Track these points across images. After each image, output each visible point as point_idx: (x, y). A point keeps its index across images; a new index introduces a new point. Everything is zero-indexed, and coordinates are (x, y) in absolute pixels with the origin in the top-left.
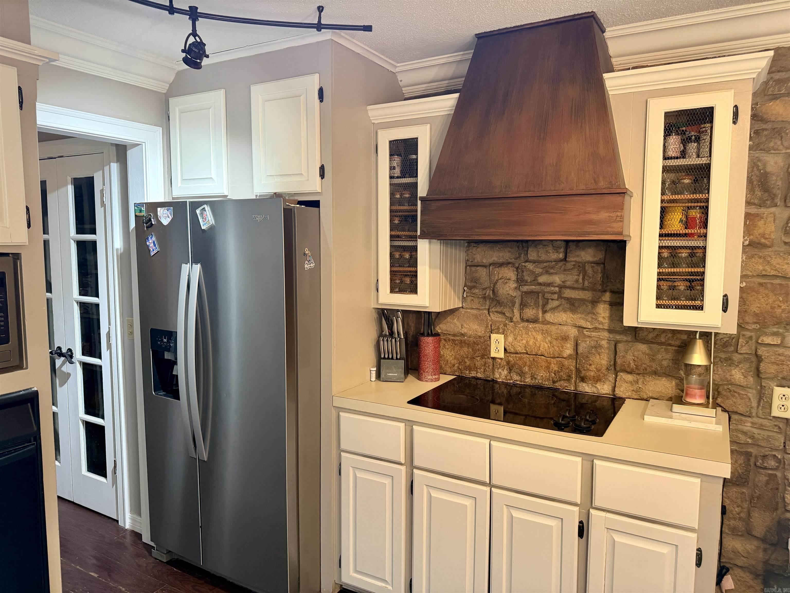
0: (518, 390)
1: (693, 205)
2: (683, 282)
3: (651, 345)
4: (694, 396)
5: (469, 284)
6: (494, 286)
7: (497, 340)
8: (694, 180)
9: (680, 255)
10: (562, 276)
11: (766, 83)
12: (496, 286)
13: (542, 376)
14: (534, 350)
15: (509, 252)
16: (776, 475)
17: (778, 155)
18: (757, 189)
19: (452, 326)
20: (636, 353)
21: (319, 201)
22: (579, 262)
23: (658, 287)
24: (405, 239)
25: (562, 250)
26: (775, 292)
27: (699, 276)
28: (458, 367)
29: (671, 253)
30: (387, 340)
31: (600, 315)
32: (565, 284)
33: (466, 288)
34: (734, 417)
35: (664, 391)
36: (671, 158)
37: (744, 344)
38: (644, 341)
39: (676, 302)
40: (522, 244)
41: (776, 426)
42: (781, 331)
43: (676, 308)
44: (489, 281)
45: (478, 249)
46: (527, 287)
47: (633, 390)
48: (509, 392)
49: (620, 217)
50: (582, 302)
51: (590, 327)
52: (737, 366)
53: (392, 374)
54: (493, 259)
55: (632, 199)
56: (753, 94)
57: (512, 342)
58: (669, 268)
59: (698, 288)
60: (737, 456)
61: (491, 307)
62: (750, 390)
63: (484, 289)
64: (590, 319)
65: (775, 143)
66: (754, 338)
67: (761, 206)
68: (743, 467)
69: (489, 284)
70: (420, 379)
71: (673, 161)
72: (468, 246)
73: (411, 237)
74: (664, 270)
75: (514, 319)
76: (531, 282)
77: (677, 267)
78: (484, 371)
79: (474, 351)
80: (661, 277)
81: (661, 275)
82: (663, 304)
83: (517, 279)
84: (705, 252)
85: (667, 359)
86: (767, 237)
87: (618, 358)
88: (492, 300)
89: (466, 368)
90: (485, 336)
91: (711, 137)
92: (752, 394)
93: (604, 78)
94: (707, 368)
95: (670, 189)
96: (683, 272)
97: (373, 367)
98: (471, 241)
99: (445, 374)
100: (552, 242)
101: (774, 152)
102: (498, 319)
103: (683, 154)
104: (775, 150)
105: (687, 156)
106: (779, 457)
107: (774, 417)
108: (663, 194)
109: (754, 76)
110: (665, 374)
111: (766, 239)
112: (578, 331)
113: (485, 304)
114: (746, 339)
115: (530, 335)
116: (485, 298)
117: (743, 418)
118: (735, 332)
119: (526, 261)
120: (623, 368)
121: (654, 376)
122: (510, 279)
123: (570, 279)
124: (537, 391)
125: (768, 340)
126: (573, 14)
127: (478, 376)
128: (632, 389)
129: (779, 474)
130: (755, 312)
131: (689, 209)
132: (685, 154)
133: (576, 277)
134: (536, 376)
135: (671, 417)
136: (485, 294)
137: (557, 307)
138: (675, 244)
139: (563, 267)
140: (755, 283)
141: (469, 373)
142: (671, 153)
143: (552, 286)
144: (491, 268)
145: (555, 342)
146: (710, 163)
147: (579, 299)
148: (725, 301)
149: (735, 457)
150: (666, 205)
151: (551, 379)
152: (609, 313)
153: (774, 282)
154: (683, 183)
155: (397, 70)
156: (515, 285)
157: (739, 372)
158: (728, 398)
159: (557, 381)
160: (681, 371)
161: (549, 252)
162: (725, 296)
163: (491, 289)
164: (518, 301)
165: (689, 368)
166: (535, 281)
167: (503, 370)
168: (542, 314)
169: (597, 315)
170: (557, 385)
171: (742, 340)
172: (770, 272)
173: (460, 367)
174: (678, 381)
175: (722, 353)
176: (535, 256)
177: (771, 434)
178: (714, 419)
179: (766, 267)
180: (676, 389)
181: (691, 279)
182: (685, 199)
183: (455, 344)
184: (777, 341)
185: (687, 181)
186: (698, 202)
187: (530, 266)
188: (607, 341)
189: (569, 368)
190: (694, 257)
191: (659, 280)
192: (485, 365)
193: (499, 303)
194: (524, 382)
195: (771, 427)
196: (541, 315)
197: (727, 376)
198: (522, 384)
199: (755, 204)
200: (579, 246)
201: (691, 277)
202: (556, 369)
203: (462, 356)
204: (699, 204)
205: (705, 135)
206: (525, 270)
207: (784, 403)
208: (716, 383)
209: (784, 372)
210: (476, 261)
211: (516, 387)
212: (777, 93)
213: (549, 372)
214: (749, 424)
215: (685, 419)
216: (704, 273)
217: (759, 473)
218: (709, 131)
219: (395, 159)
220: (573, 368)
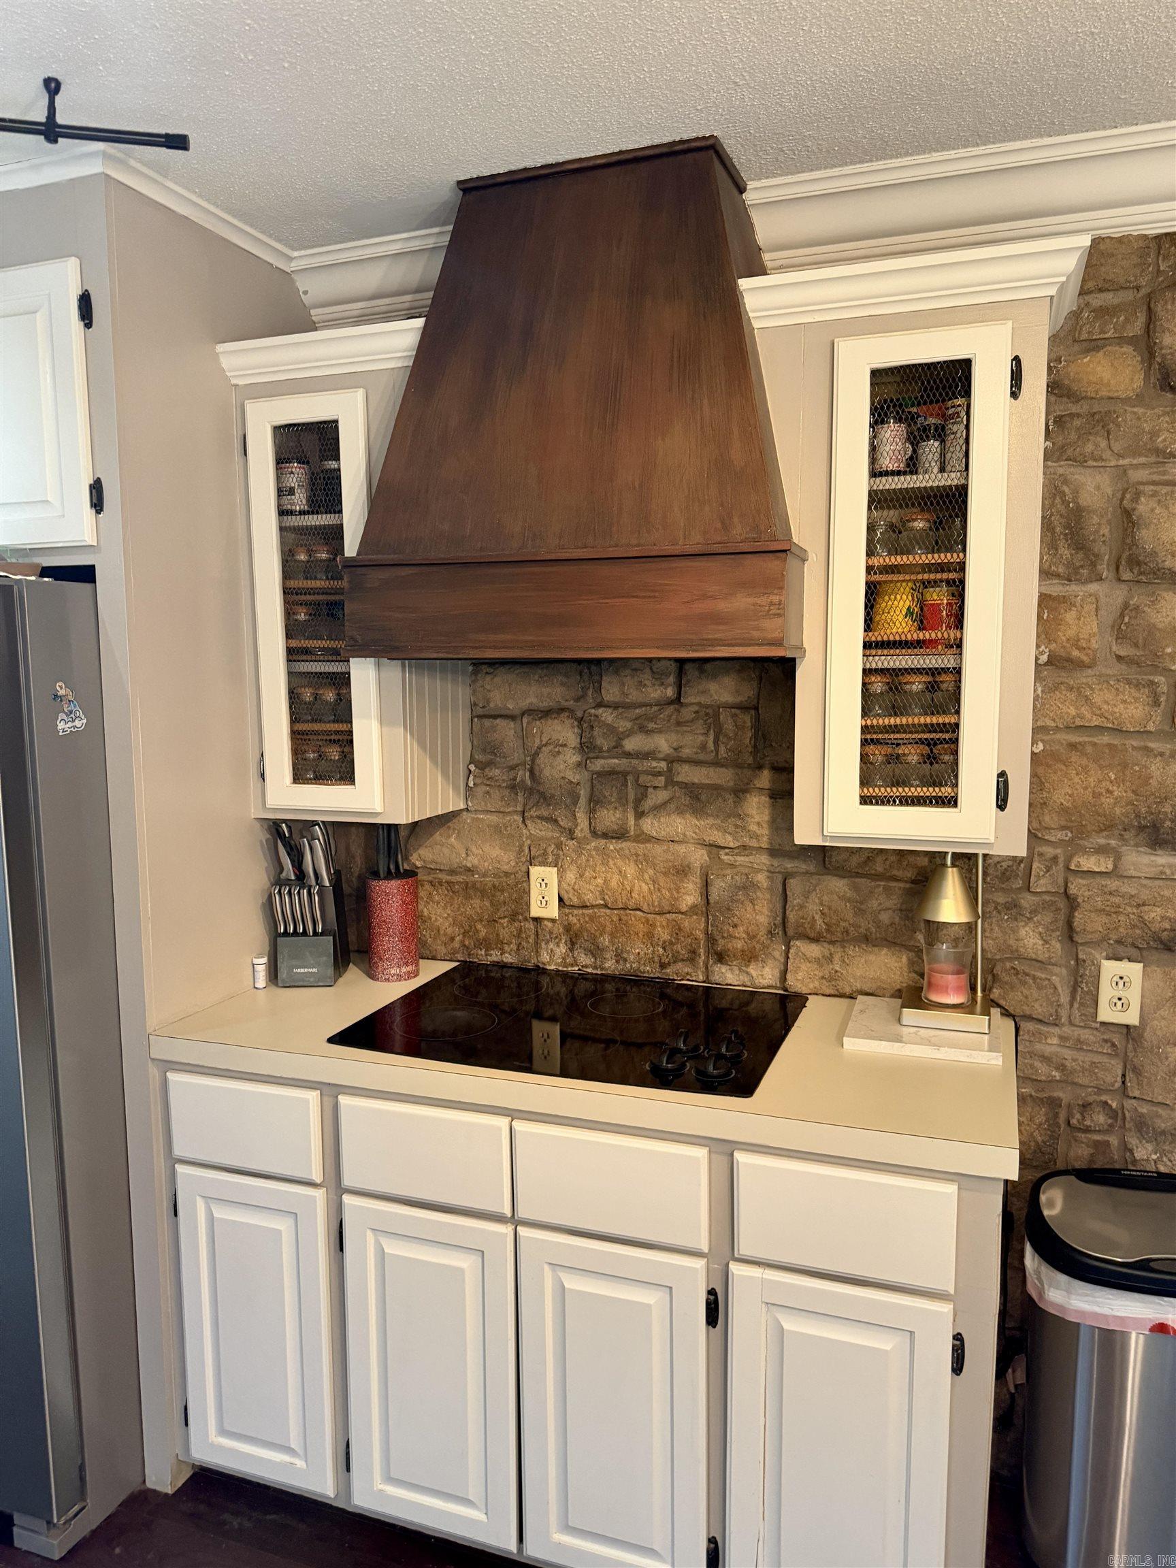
0: (589, 986)
1: (932, 576)
2: (915, 746)
3: (857, 880)
4: (944, 990)
5: (479, 757)
6: (533, 761)
7: (543, 880)
8: (935, 523)
9: (908, 686)
10: (673, 737)
11: (1075, 315)
12: (538, 761)
13: (639, 953)
14: (619, 898)
15: (563, 684)
16: (1107, 1143)
17: (1102, 469)
18: (1061, 543)
19: (446, 850)
20: (825, 898)
21: (93, 567)
22: (707, 706)
23: (864, 758)
24: (322, 658)
25: (672, 679)
26: (1101, 762)
27: (948, 732)
28: (462, 942)
29: (888, 683)
30: (290, 892)
31: (753, 820)
32: (680, 755)
33: (472, 767)
34: (1026, 1026)
35: (885, 978)
36: (887, 473)
37: (1042, 873)
38: (841, 871)
39: (901, 789)
40: (589, 669)
41: (1106, 1041)
42: (1113, 842)
43: (901, 804)
44: (521, 751)
45: (496, 679)
46: (602, 761)
47: (823, 978)
48: (572, 992)
49: (777, 606)
50: (715, 792)
51: (731, 845)
52: (1029, 919)
53: (306, 970)
54: (528, 701)
55: (806, 565)
56: (1052, 339)
57: (575, 883)
58: (886, 716)
59: (946, 758)
60: (1032, 1108)
61: (528, 807)
62: (1056, 970)
63: (512, 768)
64: (731, 829)
65: (1097, 445)
66: (1061, 860)
67: (1070, 580)
68: (1045, 1129)
69: (522, 756)
70: (373, 976)
71: (890, 479)
72: (475, 673)
73: (336, 652)
74: (875, 722)
75: (578, 833)
76: (609, 750)
77: (902, 714)
78: (518, 949)
79: (496, 906)
80: (869, 736)
81: (870, 733)
82: (874, 794)
83: (581, 744)
84: (960, 681)
85: (890, 909)
86: (1084, 645)
87: (790, 909)
88: (530, 792)
89: (480, 943)
90: (517, 872)
91: (967, 427)
92: (1059, 977)
93: (741, 288)
94: (970, 927)
95: (884, 542)
96: (914, 725)
97: (259, 956)
98: (481, 661)
99: (434, 958)
100: (650, 662)
101: (1095, 464)
102: (544, 833)
103: (912, 466)
104: (1095, 460)
105: (920, 470)
106: (1114, 1105)
107: (1103, 1024)
108: (870, 553)
109: (1052, 291)
110: (886, 940)
111: (1081, 649)
112: (709, 853)
113: (516, 801)
114: (1047, 863)
115: (612, 866)
116: (513, 787)
117: (1044, 1029)
118: (1022, 852)
119: (600, 705)
120: (801, 929)
121: (864, 946)
122: (565, 745)
123: (691, 741)
124: (628, 988)
125: (1089, 863)
126: (670, 139)
127: (504, 960)
128: (821, 974)
129: (1114, 1140)
130: (1062, 804)
131: (926, 587)
132: (914, 465)
133: (702, 738)
134: (625, 955)
135: (898, 1039)
136: (515, 779)
137: (664, 804)
138: (897, 663)
139: (674, 717)
140: (1062, 744)
141: (486, 955)
142: (887, 463)
143: (655, 759)
144: (525, 720)
145: (662, 880)
146: (967, 485)
147: (708, 786)
148: (1001, 785)
149: (1030, 1110)
150: (878, 578)
151: (656, 959)
152: (770, 814)
153: (1098, 742)
154: (912, 529)
155: (294, 265)
156: (576, 758)
157: (1034, 931)
158: (1012, 988)
159: (669, 964)
160: (917, 933)
161: (645, 685)
162: (1002, 775)
163: (528, 766)
164: (583, 793)
165: (935, 929)
166: (617, 749)
167: (558, 945)
168: (635, 820)
169: (747, 819)
170: (670, 972)
171: (1039, 865)
172: (1091, 720)
173: (467, 943)
174: (911, 954)
175: (1000, 894)
176: (617, 693)
177: (1097, 1058)
178: (986, 1037)
179: (1083, 708)
180: (910, 972)
181: (932, 739)
182: (917, 565)
183: (453, 892)
184: (1106, 864)
185: (920, 524)
186: (943, 571)
187: (607, 716)
188: (766, 873)
189: (692, 934)
190: (936, 691)
191: (864, 743)
192: (519, 936)
193: (545, 799)
194: (602, 969)
195: (1097, 1045)
196: (633, 822)
197: (1011, 942)
198: (596, 974)
199: (1058, 576)
200: (706, 671)
201: (933, 735)
202: (666, 937)
203: (470, 918)
204: (945, 576)
205: (955, 423)
206: (596, 724)
207: (1121, 994)
208: (989, 956)
209: (1121, 930)
210: (492, 705)
211: (586, 979)
212: (1098, 337)
213: (652, 944)
214: (1055, 1041)
215: (928, 1042)
216: (957, 725)
217: (1076, 1141)
218: (963, 414)
219: (294, 470)
220: (700, 935)
